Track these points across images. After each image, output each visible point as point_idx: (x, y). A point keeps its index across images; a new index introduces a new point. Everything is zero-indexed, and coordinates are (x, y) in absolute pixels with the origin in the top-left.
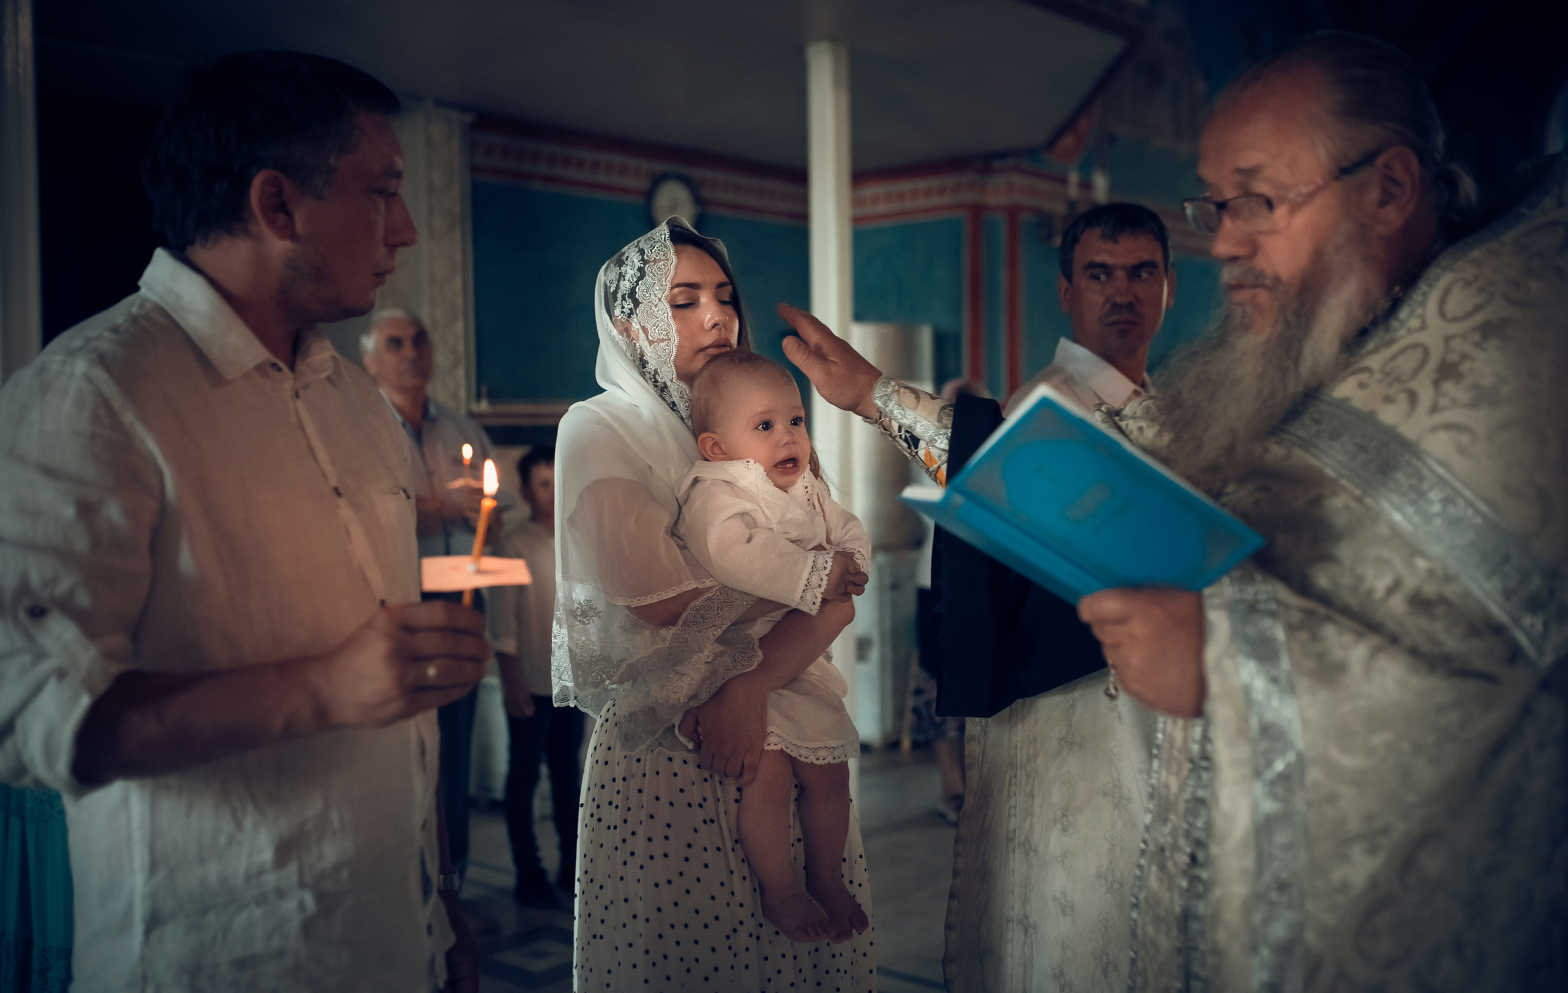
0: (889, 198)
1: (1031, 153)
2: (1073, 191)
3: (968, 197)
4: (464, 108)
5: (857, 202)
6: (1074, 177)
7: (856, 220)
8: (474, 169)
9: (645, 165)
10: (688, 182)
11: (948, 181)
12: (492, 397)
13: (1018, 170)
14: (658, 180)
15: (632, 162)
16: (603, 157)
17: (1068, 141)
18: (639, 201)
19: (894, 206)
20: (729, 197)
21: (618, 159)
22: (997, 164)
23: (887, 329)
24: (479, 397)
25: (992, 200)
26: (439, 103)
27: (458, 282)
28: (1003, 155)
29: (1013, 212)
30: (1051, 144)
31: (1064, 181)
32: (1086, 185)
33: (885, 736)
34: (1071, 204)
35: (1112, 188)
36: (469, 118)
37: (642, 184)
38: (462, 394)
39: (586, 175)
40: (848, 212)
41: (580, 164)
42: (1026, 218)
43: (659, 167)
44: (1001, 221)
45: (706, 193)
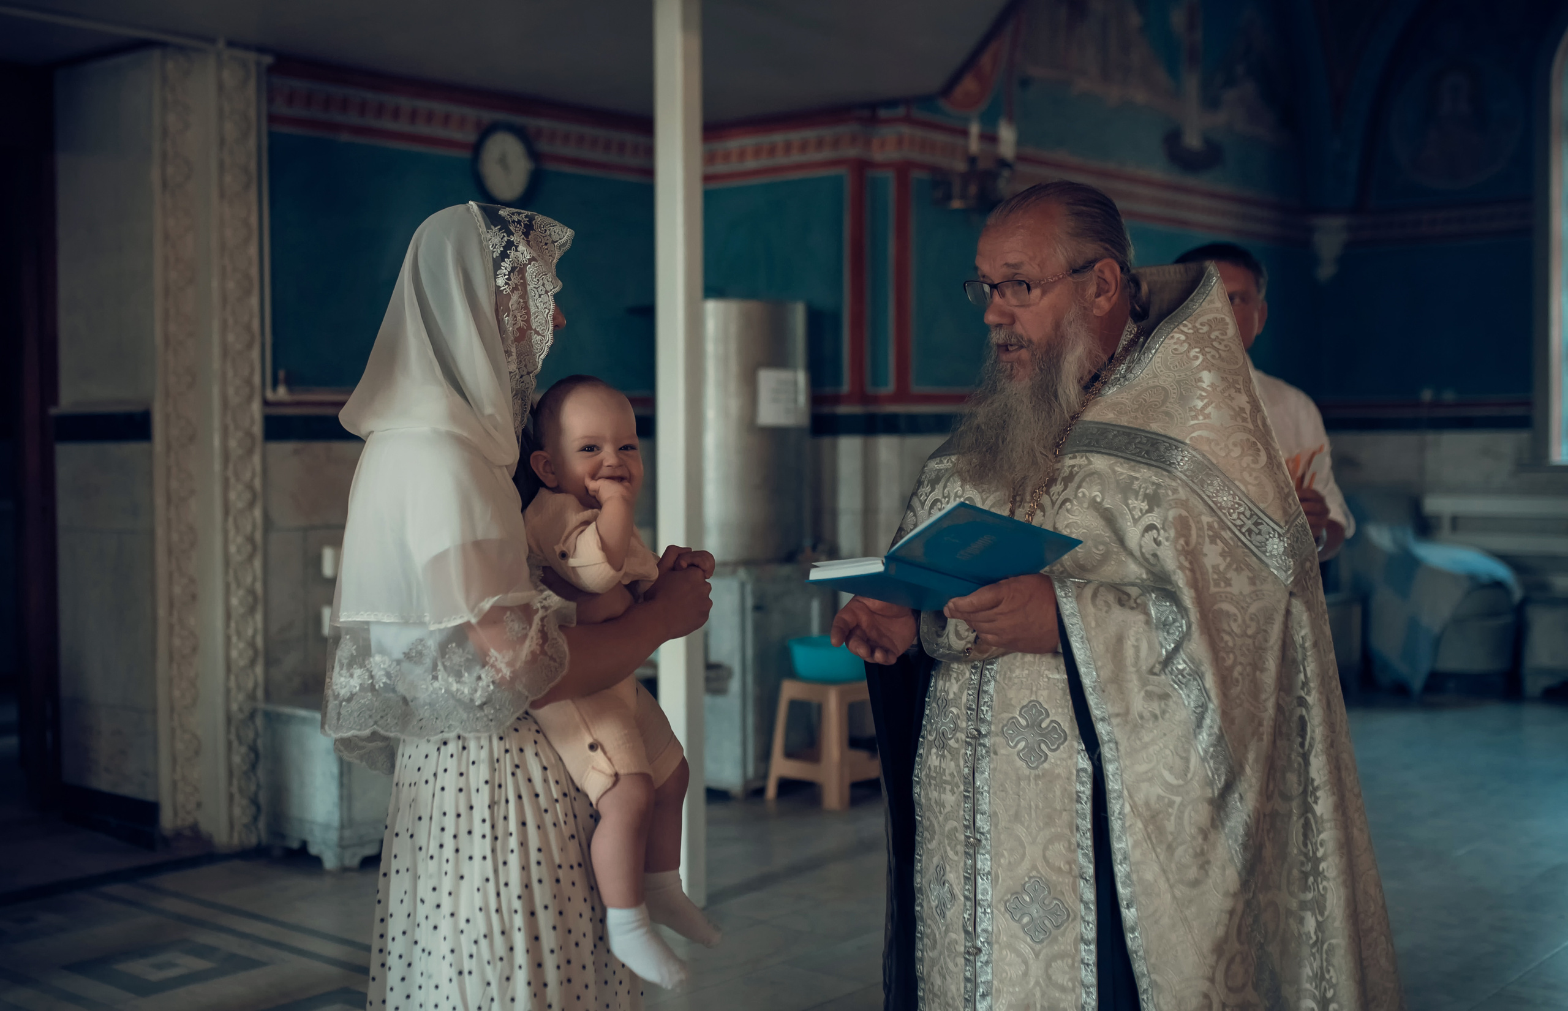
0: (757, 152)
1: (926, 101)
2: (974, 145)
3: (852, 152)
4: (261, 50)
5: (709, 158)
6: (975, 129)
7: (707, 178)
8: (272, 119)
9: (471, 113)
10: (520, 133)
11: (827, 132)
12: (292, 382)
13: (908, 120)
14: (486, 132)
15: (457, 110)
16: (423, 105)
17: (969, 84)
18: (466, 155)
19: (764, 162)
20: (570, 151)
21: (439, 107)
22: (883, 113)
23: (753, 306)
24: (275, 384)
25: (878, 155)
26: (231, 44)
27: (253, 250)
28: (892, 103)
29: (903, 169)
30: (947, 90)
31: (965, 133)
32: (990, 138)
33: (746, 782)
34: (972, 160)
35: (1020, 142)
36: (268, 60)
37: (471, 137)
38: (257, 380)
39: (402, 126)
40: (698, 170)
41: (396, 114)
42: (916, 175)
43: (488, 116)
44: (889, 177)
45: (544, 146)
